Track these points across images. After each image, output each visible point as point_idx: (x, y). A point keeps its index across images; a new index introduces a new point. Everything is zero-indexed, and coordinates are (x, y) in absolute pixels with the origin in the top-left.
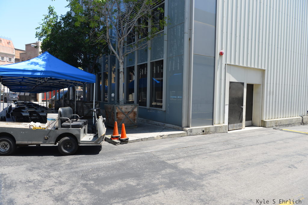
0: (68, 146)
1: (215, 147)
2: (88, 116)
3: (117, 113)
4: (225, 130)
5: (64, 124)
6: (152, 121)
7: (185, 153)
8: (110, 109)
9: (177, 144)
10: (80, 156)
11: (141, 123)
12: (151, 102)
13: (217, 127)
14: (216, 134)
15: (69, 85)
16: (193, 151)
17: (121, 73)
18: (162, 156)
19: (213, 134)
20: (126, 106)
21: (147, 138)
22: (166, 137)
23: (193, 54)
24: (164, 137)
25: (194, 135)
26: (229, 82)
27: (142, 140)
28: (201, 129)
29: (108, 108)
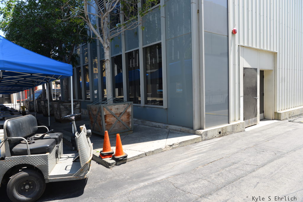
0: (27, 187)
1: (251, 159)
3: (105, 116)
6: (150, 122)
8: (95, 110)
9: (196, 156)
11: (135, 124)
12: (146, 97)
13: (234, 125)
14: (234, 135)
16: (227, 169)
19: (231, 135)
20: (116, 105)
21: (153, 151)
22: (177, 146)
23: (204, 31)
24: (174, 146)
25: (210, 139)
26: (243, 68)
27: (146, 155)
28: (217, 130)
29: (93, 110)
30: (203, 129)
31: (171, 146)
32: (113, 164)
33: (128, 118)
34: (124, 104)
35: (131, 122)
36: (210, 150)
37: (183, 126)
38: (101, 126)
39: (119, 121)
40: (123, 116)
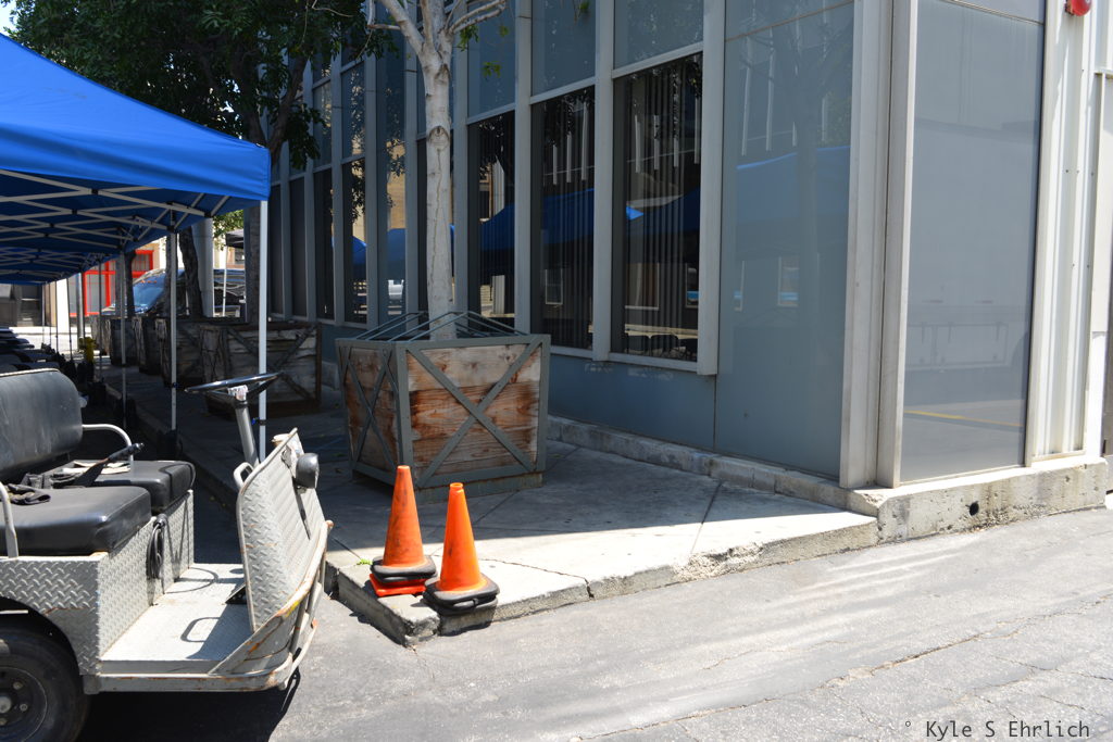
3: (415, 397)
4: (1090, 495)
6: (630, 437)
8: (372, 367)
11: (560, 445)
12: (620, 317)
13: (1052, 475)
14: (1044, 523)
17: (433, 137)
20: (469, 349)
21: (625, 578)
22: (749, 559)
24: (734, 561)
25: (918, 538)
27: (591, 596)
28: (960, 495)
29: (359, 364)
30: (889, 486)
31: (718, 558)
32: (423, 625)
33: (524, 411)
34: (508, 346)
35: (535, 431)
37: (789, 467)
38: (393, 440)
39: (480, 423)
40: (500, 401)
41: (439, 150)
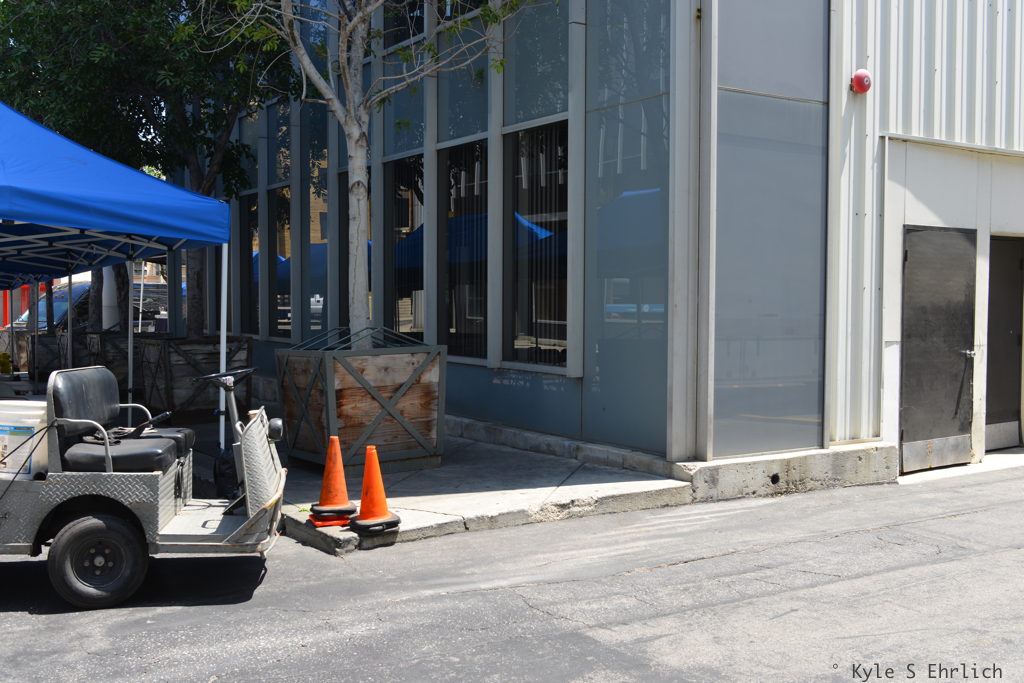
0: (99, 561)
1: (835, 560)
2: (193, 408)
3: (340, 394)
4: (883, 473)
5: (77, 450)
6: (517, 431)
7: (686, 589)
8: (305, 371)
9: (643, 543)
10: (160, 610)
11: (461, 440)
12: (509, 336)
13: (845, 455)
14: (839, 493)
15: (96, 256)
16: (727, 579)
17: (354, 189)
18: (567, 609)
19: (826, 494)
20: (382, 356)
21: (492, 517)
22: (587, 508)
23: (719, 89)
24: (575, 509)
25: (727, 500)
26: (901, 227)
27: (467, 528)
28: (759, 471)
29: (295, 369)
30: (704, 459)
31: (563, 506)
32: (348, 541)
33: (426, 406)
34: (413, 354)
35: (435, 422)
36: (707, 531)
37: (635, 449)
38: (323, 428)
39: (390, 414)
40: (408, 397)
41: (359, 200)
